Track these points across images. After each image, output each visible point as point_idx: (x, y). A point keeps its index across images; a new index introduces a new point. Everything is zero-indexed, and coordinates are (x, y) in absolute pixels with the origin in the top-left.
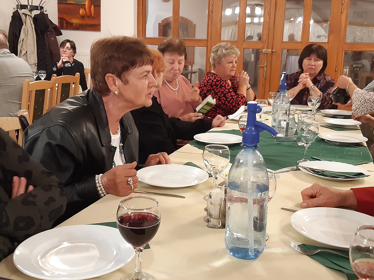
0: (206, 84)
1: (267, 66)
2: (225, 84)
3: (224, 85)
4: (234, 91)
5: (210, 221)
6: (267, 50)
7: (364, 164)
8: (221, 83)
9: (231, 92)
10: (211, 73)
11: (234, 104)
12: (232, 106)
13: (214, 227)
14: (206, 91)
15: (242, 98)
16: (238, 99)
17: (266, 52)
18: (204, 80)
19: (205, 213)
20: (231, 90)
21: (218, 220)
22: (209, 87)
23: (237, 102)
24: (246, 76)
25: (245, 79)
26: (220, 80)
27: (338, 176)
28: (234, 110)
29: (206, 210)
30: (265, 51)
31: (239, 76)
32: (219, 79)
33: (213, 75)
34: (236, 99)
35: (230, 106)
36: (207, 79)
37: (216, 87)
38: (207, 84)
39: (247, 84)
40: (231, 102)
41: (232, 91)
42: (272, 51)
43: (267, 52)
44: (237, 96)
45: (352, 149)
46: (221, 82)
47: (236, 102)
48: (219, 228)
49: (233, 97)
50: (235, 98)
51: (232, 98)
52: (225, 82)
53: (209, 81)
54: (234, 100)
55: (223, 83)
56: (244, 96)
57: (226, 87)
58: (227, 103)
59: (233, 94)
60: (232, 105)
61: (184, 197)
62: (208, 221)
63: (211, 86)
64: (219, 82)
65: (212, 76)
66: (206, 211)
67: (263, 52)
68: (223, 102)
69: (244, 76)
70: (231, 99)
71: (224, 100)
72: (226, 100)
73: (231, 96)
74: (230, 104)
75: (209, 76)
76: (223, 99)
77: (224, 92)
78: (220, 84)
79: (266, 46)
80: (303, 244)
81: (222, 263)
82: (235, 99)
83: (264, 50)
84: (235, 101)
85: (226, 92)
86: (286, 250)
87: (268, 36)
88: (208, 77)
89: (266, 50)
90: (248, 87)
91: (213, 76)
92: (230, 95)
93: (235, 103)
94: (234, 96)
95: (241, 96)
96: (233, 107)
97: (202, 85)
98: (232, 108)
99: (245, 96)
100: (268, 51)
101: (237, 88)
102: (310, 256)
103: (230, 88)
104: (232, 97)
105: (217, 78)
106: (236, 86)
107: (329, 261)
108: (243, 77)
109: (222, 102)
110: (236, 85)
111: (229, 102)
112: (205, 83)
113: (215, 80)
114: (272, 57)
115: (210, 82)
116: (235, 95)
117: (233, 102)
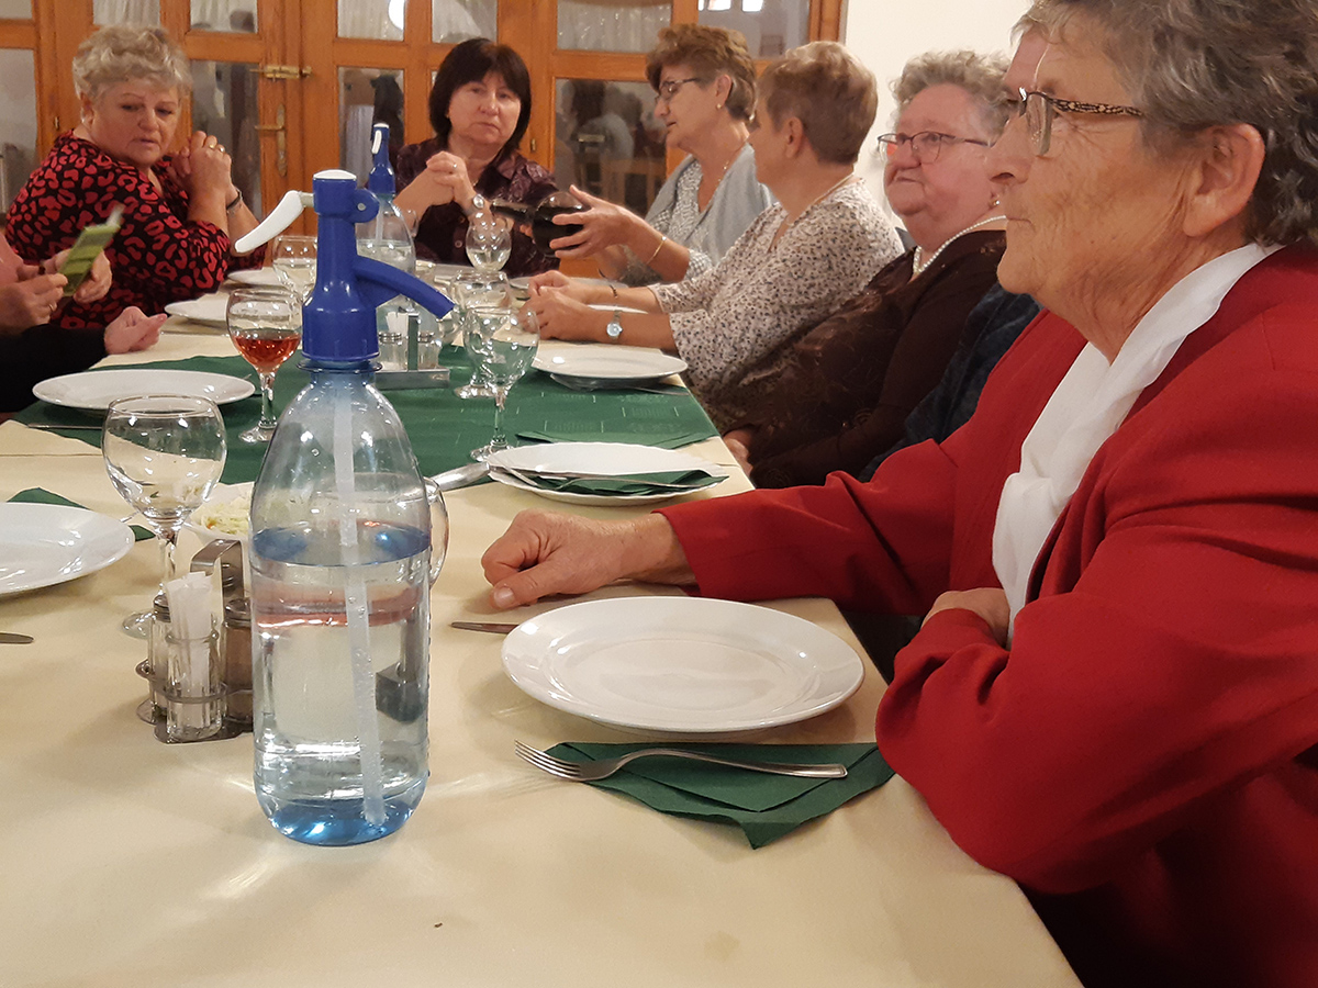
0: (54, 185)
1: (289, 129)
2: (137, 185)
3: (130, 188)
4: (174, 213)
5: (170, 715)
6: (284, 68)
7: (695, 445)
8: (121, 182)
9: (165, 216)
10: (73, 140)
11: (181, 264)
12: (173, 270)
13: (191, 736)
14: (55, 216)
15: (212, 238)
16: (198, 244)
17: (278, 76)
18: (45, 169)
19: (143, 686)
20: (162, 209)
21: (208, 706)
22: (68, 199)
23: (194, 255)
24: (215, 152)
25: (213, 162)
26: (113, 169)
27: (625, 487)
28: (184, 286)
29: (145, 671)
30: (274, 72)
31: (188, 150)
32: (107, 165)
33: (80, 147)
34: (189, 243)
35: (169, 271)
36: (58, 163)
37: (99, 199)
38: (60, 186)
39: (228, 186)
40: (169, 255)
41: (168, 211)
42: (301, 72)
43: (284, 76)
44: (192, 232)
45: (644, 398)
46: (117, 177)
47: (188, 255)
48: (216, 737)
49: (178, 235)
50: (186, 239)
51: (173, 240)
52: (137, 177)
53: (66, 175)
54: (180, 246)
55: (128, 182)
56: (221, 231)
57: (142, 195)
58: (151, 259)
59: (174, 222)
60: (174, 266)
61: (26, 640)
62: (161, 716)
63: (78, 190)
64: (111, 176)
65: (77, 152)
66: (145, 676)
67: (269, 76)
68: (133, 256)
69: (209, 153)
70: (167, 245)
71: (137, 249)
72: (149, 247)
73: (167, 230)
74: (166, 264)
75: (64, 154)
76: (134, 245)
77: (137, 217)
78: (114, 182)
79: (275, 52)
80: (564, 744)
81: (254, 878)
82: (184, 244)
83: (270, 68)
84: (187, 250)
85: (143, 215)
86: (508, 777)
87: (281, 15)
88: (60, 154)
89: (277, 68)
90: (228, 196)
91: (83, 151)
92: (161, 228)
93: (185, 259)
94: (178, 230)
95: (208, 232)
96: (181, 273)
97: (38, 188)
98: (178, 279)
99: (225, 230)
100: (287, 72)
101: (188, 201)
102: (598, 784)
103: (160, 201)
104: (172, 237)
105: (98, 161)
106: (183, 194)
107: (668, 790)
108: (206, 156)
109: (130, 256)
110: (180, 189)
111: (160, 256)
112: (50, 179)
113: (92, 170)
114: (301, 94)
115: (70, 179)
116: (181, 227)
117: (176, 255)
